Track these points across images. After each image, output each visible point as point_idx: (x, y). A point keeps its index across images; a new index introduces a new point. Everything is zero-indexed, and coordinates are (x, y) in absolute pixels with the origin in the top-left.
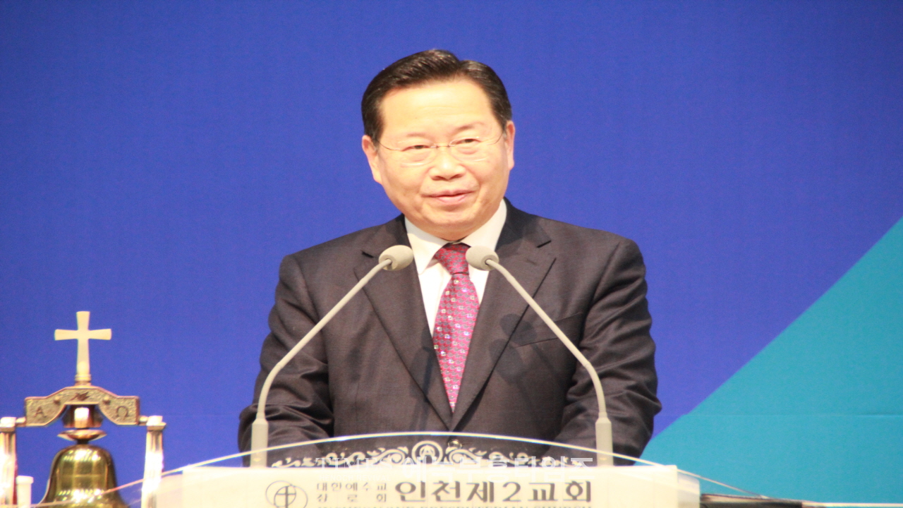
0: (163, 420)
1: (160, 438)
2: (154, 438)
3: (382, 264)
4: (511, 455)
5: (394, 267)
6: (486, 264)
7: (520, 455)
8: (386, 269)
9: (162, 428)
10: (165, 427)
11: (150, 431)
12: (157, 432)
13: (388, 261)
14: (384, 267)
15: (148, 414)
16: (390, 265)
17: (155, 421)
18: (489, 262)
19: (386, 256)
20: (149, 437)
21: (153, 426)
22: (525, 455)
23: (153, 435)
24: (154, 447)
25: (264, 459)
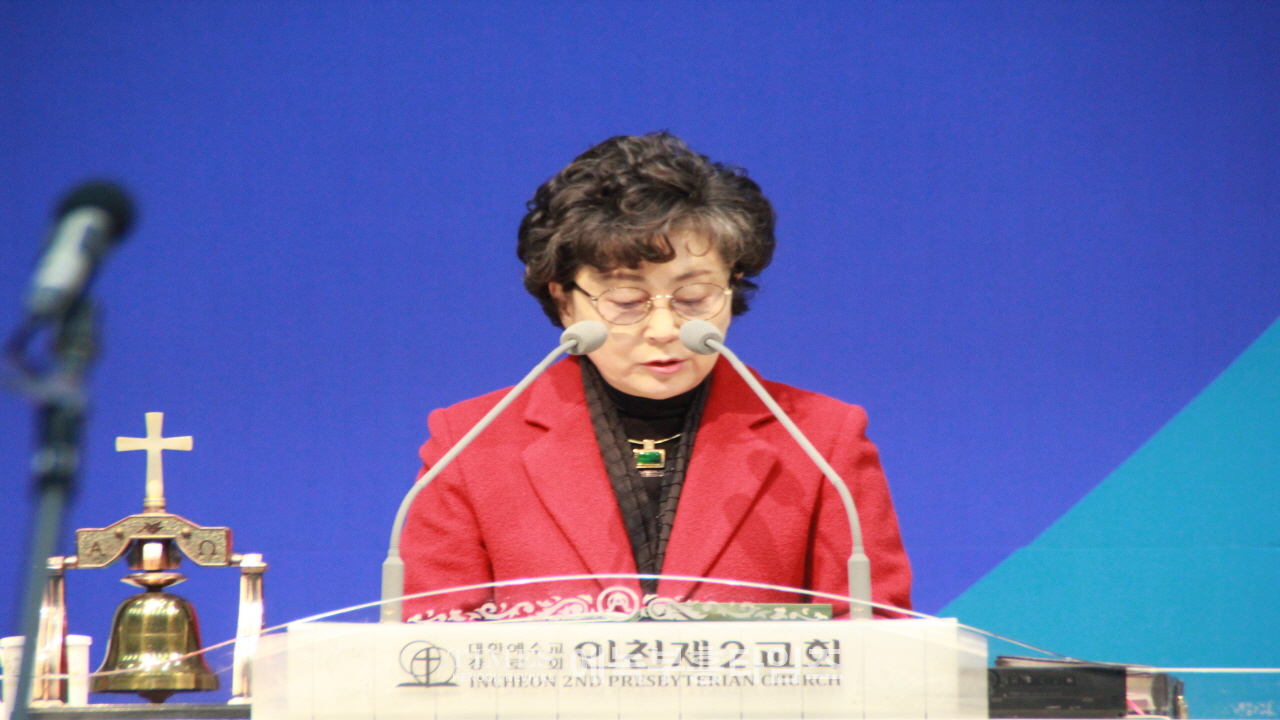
0: (264, 560)
1: (259, 583)
2: (251, 583)
3: (566, 346)
5: (581, 349)
6: (709, 347)
9: (261, 570)
10: (265, 569)
11: (246, 574)
12: (254, 575)
13: (572, 342)
14: (567, 349)
15: (243, 551)
16: (575, 347)
17: (252, 561)
18: (711, 342)
19: (570, 335)
20: (244, 582)
21: (249, 568)
23: (249, 579)
24: (251, 596)
25: (398, 611)
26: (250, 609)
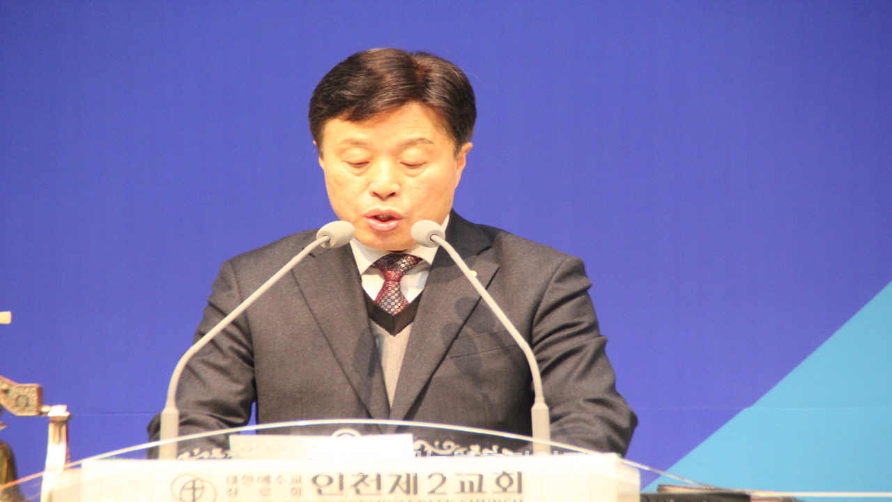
0: (68, 410)
1: (64, 429)
2: (57, 429)
3: (320, 240)
4: (437, 443)
5: (333, 244)
6: (431, 240)
7: (446, 444)
8: (323, 246)
9: (65, 419)
10: (69, 417)
11: (53, 422)
12: (60, 423)
13: (326, 238)
14: (322, 243)
15: (51, 404)
16: (328, 242)
17: (58, 411)
18: (434, 237)
19: (324, 232)
20: (51, 428)
21: (55, 417)
22: (452, 444)
23: (56, 425)
24: (57, 439)
25: (174, 450)
26: (56, 449)
